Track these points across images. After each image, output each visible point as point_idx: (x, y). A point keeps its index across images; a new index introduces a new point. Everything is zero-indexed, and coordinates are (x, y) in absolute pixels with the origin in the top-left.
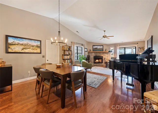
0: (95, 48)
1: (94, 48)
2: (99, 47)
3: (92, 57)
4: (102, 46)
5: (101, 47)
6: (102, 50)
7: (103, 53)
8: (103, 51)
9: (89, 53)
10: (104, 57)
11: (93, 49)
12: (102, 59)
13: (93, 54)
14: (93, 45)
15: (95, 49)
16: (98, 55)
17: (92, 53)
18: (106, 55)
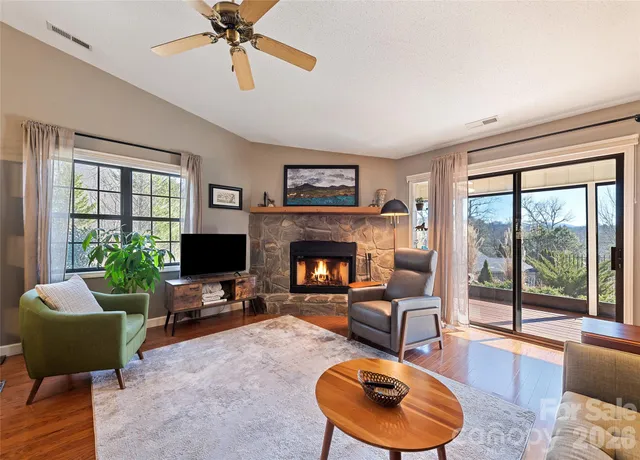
0: (300, 182)
1: (289, 182)
2: (326, 180)
3: (279, 244)
4: (351, 173)
5: (346, 179)
6: (351, 201)
7: (360, 219)
8: (356, 204)
9: (255, 217)
10: (364, 247)
11: (286, 190)
12: (351, 261)
13: (286, 224)
14: (287, 167)
15: (298, 189)
16: (323, 231)
17: (278, 216)
18: (380, 237)
